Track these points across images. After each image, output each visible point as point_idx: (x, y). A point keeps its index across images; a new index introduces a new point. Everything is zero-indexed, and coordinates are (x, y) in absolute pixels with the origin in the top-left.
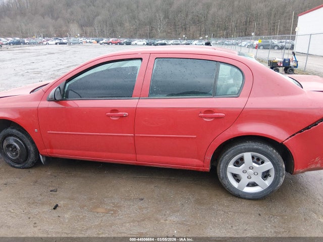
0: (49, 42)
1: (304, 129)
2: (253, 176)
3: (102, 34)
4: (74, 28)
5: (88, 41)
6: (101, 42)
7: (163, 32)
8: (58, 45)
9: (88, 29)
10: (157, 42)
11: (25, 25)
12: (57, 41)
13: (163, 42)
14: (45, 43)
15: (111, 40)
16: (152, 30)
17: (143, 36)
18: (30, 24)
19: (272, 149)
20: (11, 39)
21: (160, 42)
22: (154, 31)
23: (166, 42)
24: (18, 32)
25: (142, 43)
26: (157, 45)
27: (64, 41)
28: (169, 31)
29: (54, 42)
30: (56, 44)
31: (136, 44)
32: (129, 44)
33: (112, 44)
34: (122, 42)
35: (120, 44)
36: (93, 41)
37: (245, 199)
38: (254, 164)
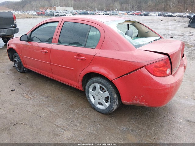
0: (100, 14)
1: (125, 75)
2: (101, 99)
3: (133, 9)
4: (117, 5)
5: (122, 13)
6: (129, 14)
7: (174, 8)
8: (104, 15)
9: (125, 6)
10: (166, 14)
11: (91, 3)
12: (104, 13)
13: (171, 14)
14: (98, 14)
15: (135, 12)
16: (166, 6)
17: (159, 10)
18: (93, 3)
19: (109, 84)
20: (82, 11)
21: (169, 14)
22: (168, 7)
23: (173, 14)
24: (87, 7)
25: (155, 15)
26: (166, 16)
27: (108, 13)
28: (179, 7)
29: (102, 14)
30: (103, 14)
31: (151, 15)
32: (146, 15)
33: (135, 15)
34: (142, 14)
35: (141, 15)
36: (124, 13)
37: (97, 111)
38: (100, 91)
